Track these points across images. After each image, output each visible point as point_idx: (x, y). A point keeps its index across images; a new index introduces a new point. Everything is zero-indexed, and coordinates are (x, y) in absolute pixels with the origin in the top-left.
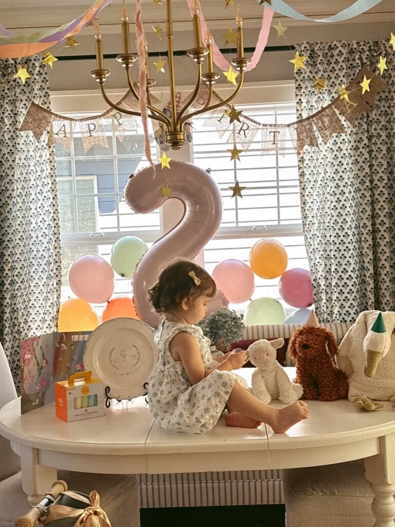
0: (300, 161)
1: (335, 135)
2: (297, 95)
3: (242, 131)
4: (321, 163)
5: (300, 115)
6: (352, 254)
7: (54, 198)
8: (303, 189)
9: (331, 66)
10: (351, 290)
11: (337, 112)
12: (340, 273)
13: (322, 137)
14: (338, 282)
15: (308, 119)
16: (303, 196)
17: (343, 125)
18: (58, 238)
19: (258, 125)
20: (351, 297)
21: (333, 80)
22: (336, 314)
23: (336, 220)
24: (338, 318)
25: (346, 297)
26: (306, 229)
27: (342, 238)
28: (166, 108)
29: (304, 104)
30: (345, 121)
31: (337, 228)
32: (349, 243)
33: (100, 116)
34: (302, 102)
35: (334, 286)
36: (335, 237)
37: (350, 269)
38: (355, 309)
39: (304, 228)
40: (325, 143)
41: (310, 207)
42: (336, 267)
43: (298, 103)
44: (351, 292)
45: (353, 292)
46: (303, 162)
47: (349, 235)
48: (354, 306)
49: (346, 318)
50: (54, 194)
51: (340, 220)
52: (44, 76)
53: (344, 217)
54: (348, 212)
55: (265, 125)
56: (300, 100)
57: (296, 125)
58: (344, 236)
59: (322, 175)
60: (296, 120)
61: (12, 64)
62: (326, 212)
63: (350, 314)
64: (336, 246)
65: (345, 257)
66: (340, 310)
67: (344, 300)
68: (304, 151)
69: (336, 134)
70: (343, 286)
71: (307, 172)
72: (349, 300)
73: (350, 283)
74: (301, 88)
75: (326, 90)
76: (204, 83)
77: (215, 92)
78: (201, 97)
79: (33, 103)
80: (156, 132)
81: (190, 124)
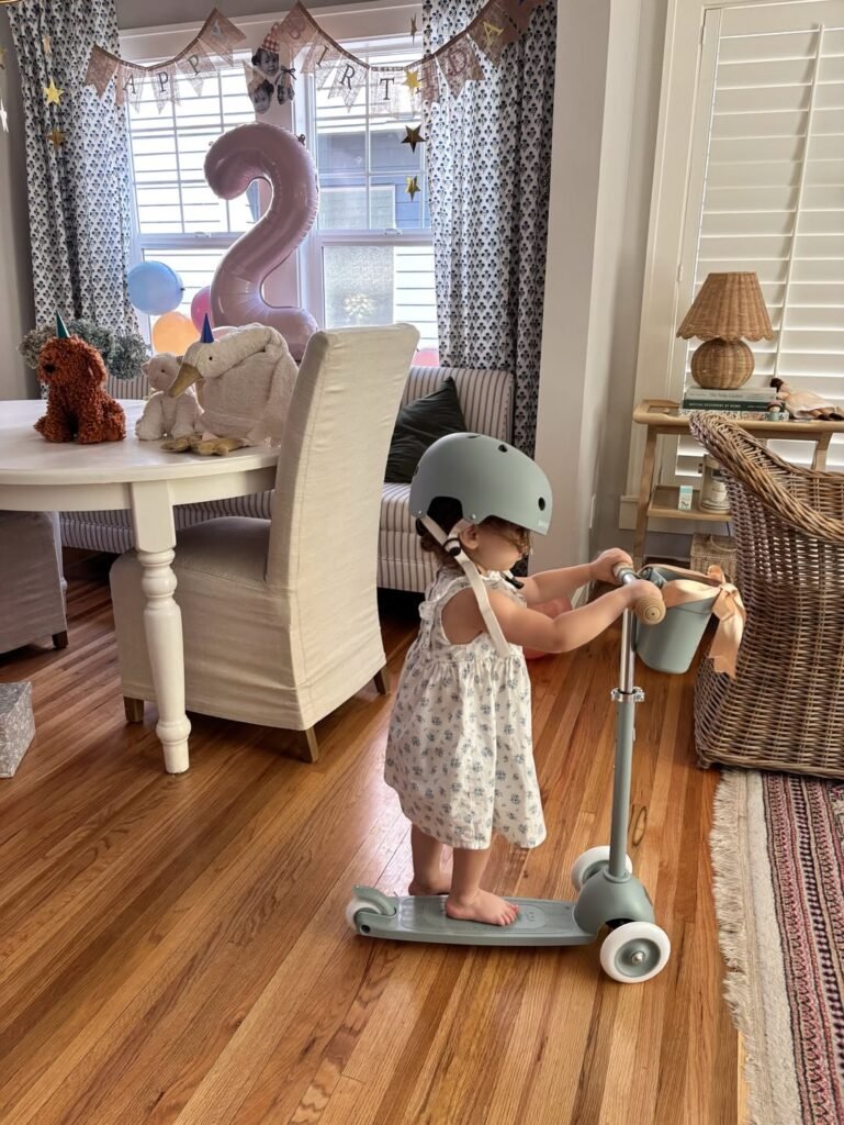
0: (427, 127)
2: (424, 19)
3: (346, 79)
5: (428, 51)
11: (476, 46)
13: (452, 87)
15: (438, 53)
17: (483, 67)
19: (366, 69)
27: (475, 247)
28: (261, 48)
29: (434, 34)
30: (486, 59)
31: (471, 232)
32: (483, 255)
33: (172, 62)
34: (431, 31)
40: (456, 98)
43: (425, 32)
46: (431, 128)
52: (110, 6)
54: (484, 207)
55: (376, 69)
56: (429, 26)
57: (419, 67)
60: (420, 56)
68: (432, 109)
71: (434, 145)
72: (479, 338)
74: (431, 6)
76: (299, 5)
77: (313, 17)
78: (295, 28)
79: (96, 46)
80: (250, 85)
81: (290, 71)
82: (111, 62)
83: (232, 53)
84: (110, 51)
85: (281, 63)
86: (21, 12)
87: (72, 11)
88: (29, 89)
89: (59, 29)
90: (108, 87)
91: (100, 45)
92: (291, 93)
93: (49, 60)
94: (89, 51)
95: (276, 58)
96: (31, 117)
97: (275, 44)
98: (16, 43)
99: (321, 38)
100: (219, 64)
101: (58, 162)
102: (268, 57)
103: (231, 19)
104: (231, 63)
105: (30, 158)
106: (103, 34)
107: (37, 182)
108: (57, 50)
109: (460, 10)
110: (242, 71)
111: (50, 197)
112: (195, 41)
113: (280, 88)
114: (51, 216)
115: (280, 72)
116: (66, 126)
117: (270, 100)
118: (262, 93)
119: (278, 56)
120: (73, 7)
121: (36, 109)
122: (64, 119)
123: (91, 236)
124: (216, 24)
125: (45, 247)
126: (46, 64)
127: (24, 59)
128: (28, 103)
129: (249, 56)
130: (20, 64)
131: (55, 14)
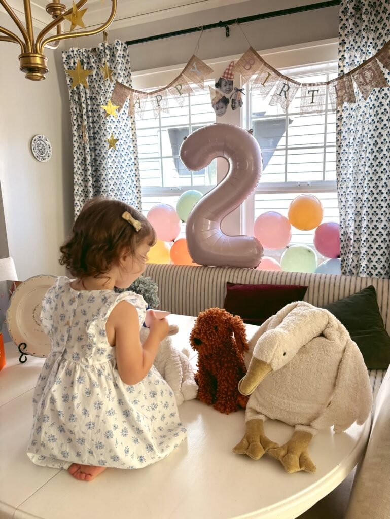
0: (338, 119)
1: (377, 89)
2: (340, 51)
3: (283, 93)
4: (359, 120)
5: (342, 71)
6: (385, 211)
7: (135, 159)
8: (339, 147)
9: (379, 16)
10: (380, 246)
11: (381, 65)
12: (371, 229)
13: (363, 93)
14: (368, 237)
15: (349, 74)
16: (339, 153)
17: (387, 78)
18: (139, 190)
19: (298, 86)
20: (379, 253)
21: (380, 31)
22: (364, 267)
23: (371, 178)
24: (365, 270)
25: (375, 252)
26: (339, 186)
27: (375, 195)
28: (222, 77)
29: (347, 60)
31: (371, 185)
32: (382, 200)
33: (165, 88)
34: (345, 58)
35: (364, 241)
36: (369, 194)
37: (381, 226)
38: (382, 264)
39: (337, 185)
40: (365, 99)
41: (344, 164)
42: (368, 223)
43: (340, 59)
44: (380, 248)
45: (382, 248)
46: (341, 120)
47: (383, 193)
48: (381, 261)
49: (373, 271)
50: (135, 155)
51: (375, 178)
52: (127, 58)
53: (380, 174)
54: (385, 169)
55: (305, 85)
56: (343, 56)
57: (336, 82)
58: (378, 194)
59: (360, 132)
60: (336, 76)
61: (102, 50)
62: (360, 170)
63: (377, 268)
64: (369, 203)
65: (377, 214)
66: (367, 263)
67: (372, 255)
68: (343, 108)
69: (379, 89)
70: (372, 242)
71: (344, 130)
72: (377, 255)
73: (380, 239)
74: (345, 43)
75: (371, 43)
76: (251, 49)
77: (261, 56)
78: (248, 63)
79: (117, 82)
80: (213, 100)
81: (241, 90)
82: (126, 91)
83: (203, 81)
84: (125, 84)
85: (234, 86)
86: (72, 65)
87: (103, 62)
88: (76, 109)
89: (94, 73)
90: (124, 106)
91: (120, 81)
92: (240, 103)
93: (88, 91)
94: (112, 85)
95: (231, 83)
96: (76, 124)
97: (231, 74)
98: (69, 83)
99: (266, 68)
100: (195, 88)
101: (91, 150)
102: (226, 83)
103: (204, 61)
104: (202, 87)
105: (75, 149)
106: (122, 74)
107: (79, 162)
108: (92, 86)
109: (368, 44)
110: (209, 92)
111: (85, 170)
112: (180, 75)
113: (233, 101)
114: (85, 181)
115: (234, 91)
116: (97, 129)
117: (226, 108)
118: (221, 104)
119: (232, 81)
120: (104, 60)
121: (79, 120)
122: (95, 125)
123: (109, 192)
124: (194, 65)
125: (81, 199)
126: (86, 93)
127: (73, 92)
128: (75, 117)
129: (212, 83)
130: (70, 94)
131: (93, 64)
